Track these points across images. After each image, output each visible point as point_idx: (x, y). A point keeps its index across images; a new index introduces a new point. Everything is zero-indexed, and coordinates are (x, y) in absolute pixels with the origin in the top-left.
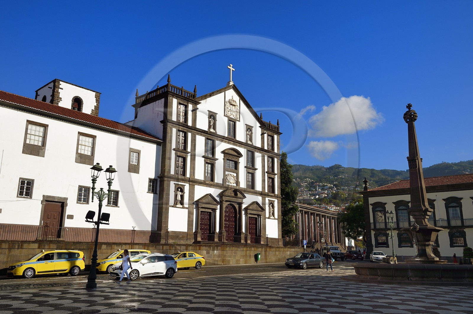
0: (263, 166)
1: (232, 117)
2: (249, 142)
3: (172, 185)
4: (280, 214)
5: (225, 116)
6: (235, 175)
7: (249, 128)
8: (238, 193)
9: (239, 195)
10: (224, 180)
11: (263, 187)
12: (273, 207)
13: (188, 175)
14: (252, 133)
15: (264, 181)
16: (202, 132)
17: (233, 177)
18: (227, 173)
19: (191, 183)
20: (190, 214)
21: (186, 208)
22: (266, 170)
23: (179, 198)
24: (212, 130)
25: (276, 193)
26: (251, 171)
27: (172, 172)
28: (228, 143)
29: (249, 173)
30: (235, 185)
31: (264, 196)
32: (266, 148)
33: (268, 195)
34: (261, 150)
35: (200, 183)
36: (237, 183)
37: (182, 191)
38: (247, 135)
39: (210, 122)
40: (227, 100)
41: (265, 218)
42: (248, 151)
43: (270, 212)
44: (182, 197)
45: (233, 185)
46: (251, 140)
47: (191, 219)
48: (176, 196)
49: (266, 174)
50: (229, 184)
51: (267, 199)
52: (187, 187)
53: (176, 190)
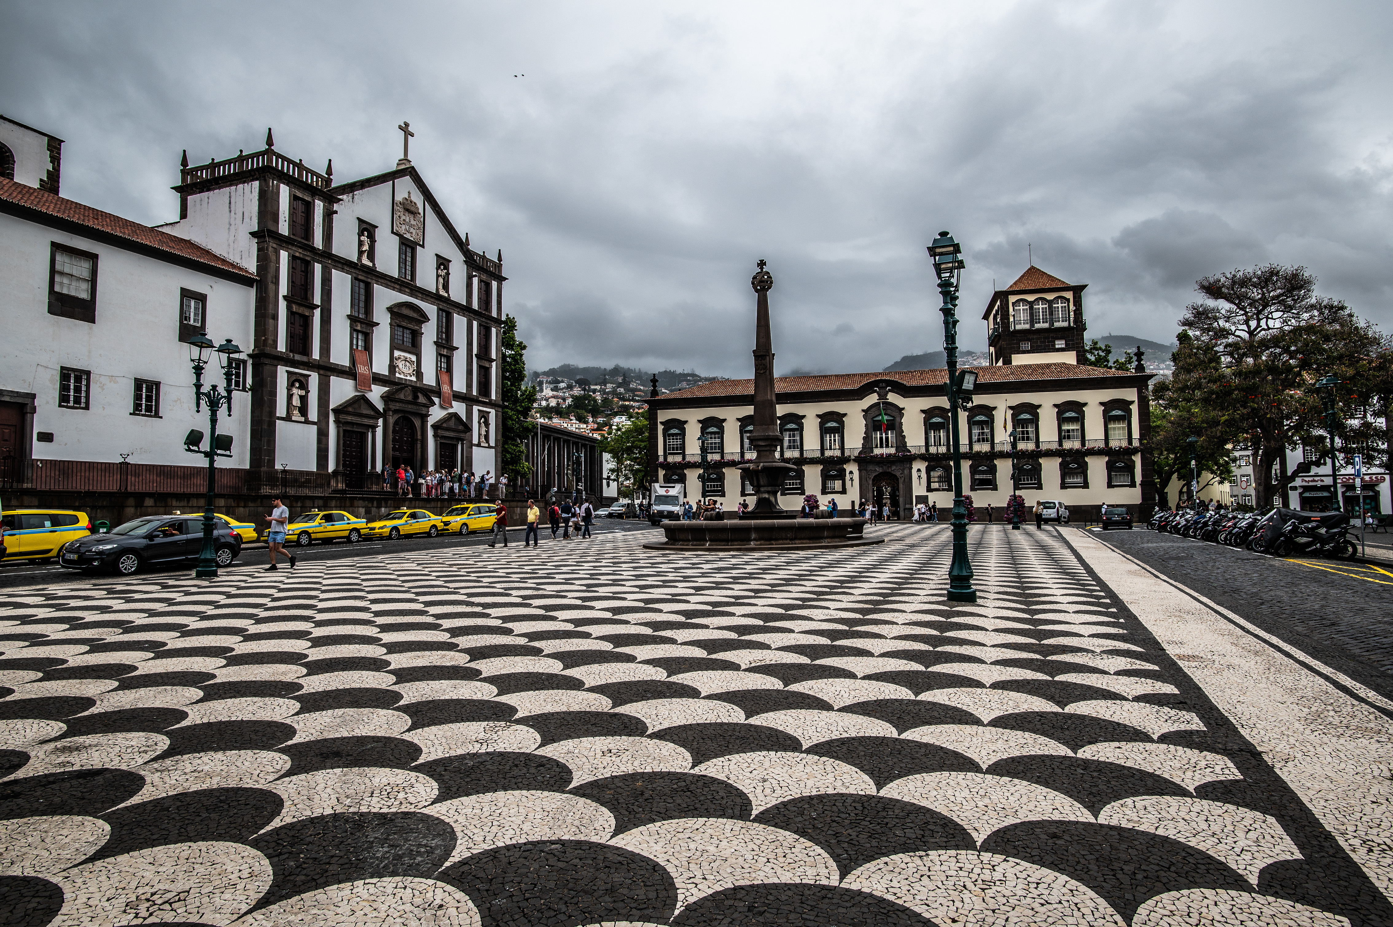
0: (470, 344)
1: (407, 236)
2: (442, 293)
3: (282, 373)
4: (500, 437)
5: (393, 232)
6: (414, 358)
7: (443, 263)
8: (420, 395)
9: (422, 399)
10: (392, 368)
11: (469, 385)
12: (487, 424)
13: (316, 355)
14: (448, 274)
15: (469, 372)
16: (344, 264)
17: (411, 362)
18: (397, 353)
19: (322, 372)
20: (322, 435)
21: (313, 423)
22: (475, 351)
23: (296, 402)
24: (365, 261)
25: (493, 397)
26: (445, 352)
27: (282, 347)
28: (400, 291)
29: (441, 355)
30: (414, 379)
31: (470, 403)
32: (475, 305)
33: (478, 402)
34: (466, 310)
35: (341, 372)
36: (419, 374)
37: (304, 386)
38: (438, 276)
39: (361, 243)
40: (399, 198)
41: (471, 445)
42: (439, 309)
43: (480, 435)
44: (304, 399)
45: (408, 378)
46: (446, 287)
47: (323, 446)
48: (290, 397)
49: (475, 359)
50: (402, 376)
51: (476, 409)
52: (314, 379)
53: (290, 386)
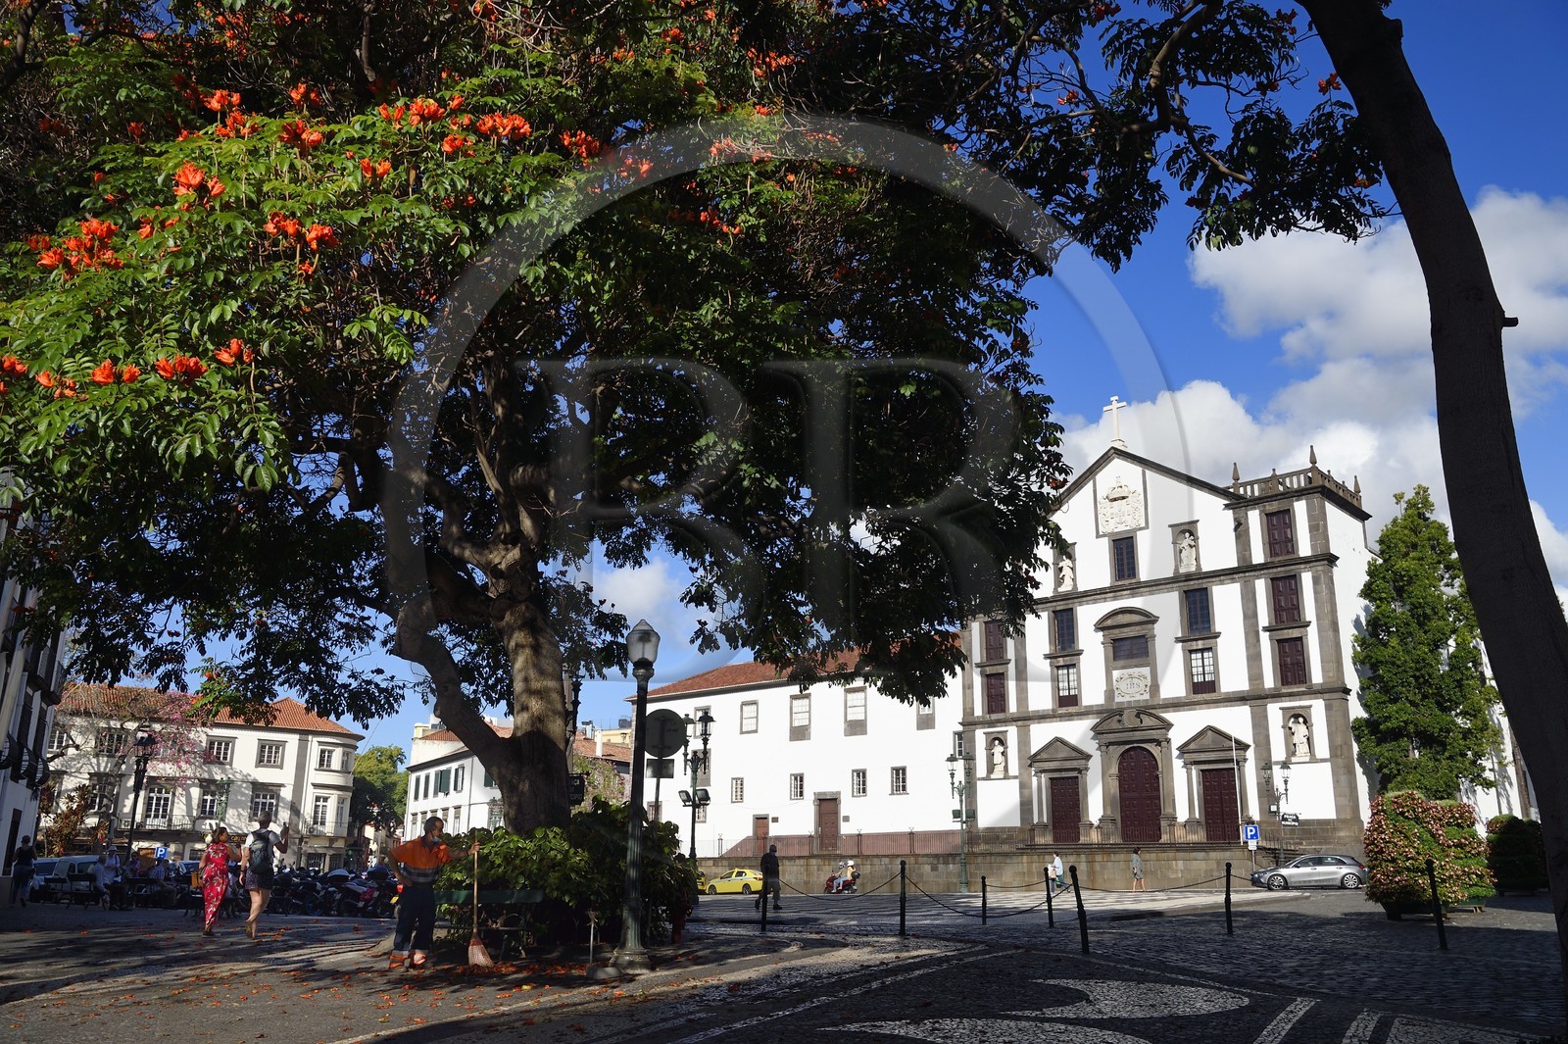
0: (1249, 617)
1: (1121, 528)
2: (1188, 569)
3: (980, 735)
5: (1098, 536)
6: (1146, 671)
7: (1184, 531)
8: (1142, 716)
9: (1147, 721)
10: (1110, 694)
11: (1255, 675)
12: (1307, 724)
13: (1013, 708)
15: (1255, 657)
16: (1036, 605)
17: (1142, 677)
18: (1116, 674)
19: (1020, 723)
20: (1024, 787)
22: (1264, 618)
23: (997, 759)
24: (1065, 587)
25: (1315, 679)
26: (1201, 645)
27: (978, 711)
28: (1115, 599)
29: (1196, 651)
30: (1146, 696)
31: (1259, 702)
32: (1258, 558)
33: (1275, 696)
34: (1237, 572)
35: (1042, 717)
36: (1155, 688)
37: (1003, 743)
38: (1178, 551)
39: (1058, 572)
41: (1270, 766)
42: (1185, 593)
43: (1290, 745)
45: (1139, 697)
46: (1194, 559)
47: (1026, 799)
48: (991, 756)
49: (1265, 637)
50: (1127, 699)
51: (1274, 711)
52: (1012, 732)
53: (990, 747)
